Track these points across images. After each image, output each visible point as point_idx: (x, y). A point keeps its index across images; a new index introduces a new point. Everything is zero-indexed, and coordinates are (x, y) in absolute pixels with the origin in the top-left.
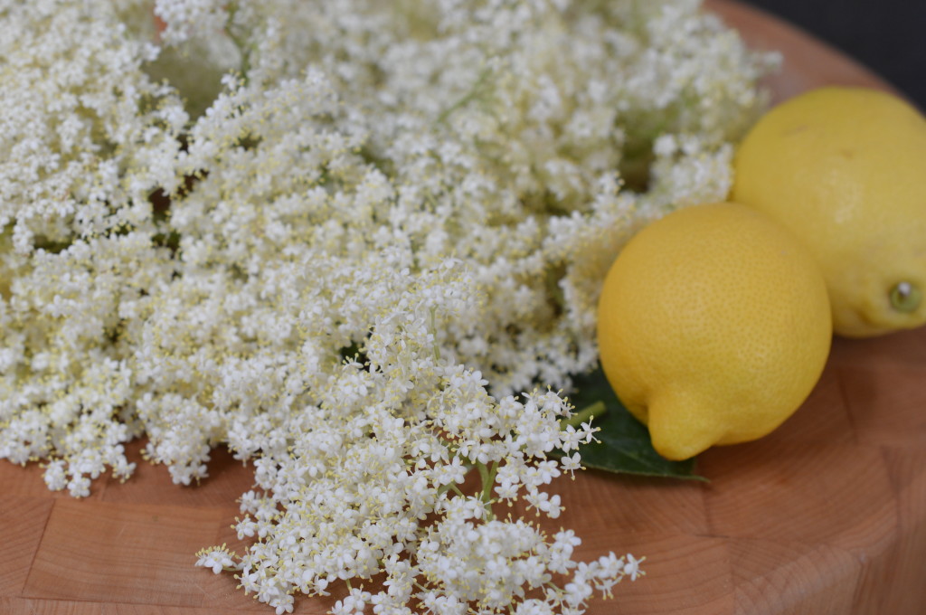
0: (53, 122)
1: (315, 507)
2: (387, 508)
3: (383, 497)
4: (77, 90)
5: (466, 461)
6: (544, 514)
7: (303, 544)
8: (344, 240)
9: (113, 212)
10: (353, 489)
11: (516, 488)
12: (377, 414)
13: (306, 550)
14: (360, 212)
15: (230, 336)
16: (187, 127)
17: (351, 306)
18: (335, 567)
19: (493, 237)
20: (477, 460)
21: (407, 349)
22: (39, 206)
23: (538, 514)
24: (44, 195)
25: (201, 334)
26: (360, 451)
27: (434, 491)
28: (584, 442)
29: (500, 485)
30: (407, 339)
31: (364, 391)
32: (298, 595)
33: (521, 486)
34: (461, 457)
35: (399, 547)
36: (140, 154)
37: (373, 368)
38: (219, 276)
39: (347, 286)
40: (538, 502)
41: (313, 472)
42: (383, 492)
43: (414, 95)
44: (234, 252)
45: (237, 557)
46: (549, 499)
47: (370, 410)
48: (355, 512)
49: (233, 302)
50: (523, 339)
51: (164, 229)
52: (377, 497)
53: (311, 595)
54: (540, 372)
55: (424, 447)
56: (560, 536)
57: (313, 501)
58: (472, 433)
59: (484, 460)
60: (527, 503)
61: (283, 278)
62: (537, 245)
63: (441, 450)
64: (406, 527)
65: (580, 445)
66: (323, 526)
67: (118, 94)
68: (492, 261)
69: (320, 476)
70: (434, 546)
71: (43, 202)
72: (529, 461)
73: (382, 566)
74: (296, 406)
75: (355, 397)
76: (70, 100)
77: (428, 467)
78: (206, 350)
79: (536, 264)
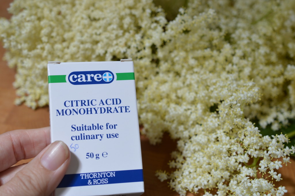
0: (122, 18)
1: (196, 162)
2: (221, 167)
3: (220, 164)
4: (130, 8)
5: (250, 156)
6: (275, 180)
7: (191, 175)
8: (215, 67)
9: (139, 51)
10: (210, 158)
11: (266, 169)
12: (220, 133)
13: (192, 177)
14: (221, 58)
15: (173, 96)
16: (166, 25)
17: (215, 94)
18: (201, 184)
19: (266, 69)
20: (253, 156)
21: (233, 115)
22: (115, 48)
23: (272, 179)
24: (117, 44)
25: (164, 95)
26: (214, 146)
27: (237, 164)
28: (292, 153)
29: (260, 167)
30: (233, 111)
31: (217, 125)
32: (188, 192)
33: (268, 168)
34: (248, 154)
35: (224, 180)
36: (149, 32)
37: (220, 118)
38: (171, 75)
39: (214, 87)
40: (273, 175)
41: (197, 149)
42: (220, 161)
43: (243, 11)
44: (177, 67)
45: (169, 174)
46: (277, 175)
47: (218, 132)
48: (209, 166)
49: (175, 84)
50: (272, 104)
51: (155, 57)
52: (217, 163)
53: (192, 192)
54: (277, 116)
55: (235, 148)
56: (280, 188)
57: (196, 160)
58: (253, 146)
59: (255, 156)
60: (269, 174)
61: (193, 79)
62: (282, 74)
63: (241, 150)
64: (227, 174)
65: (290, 154)
66: (198, 169)
67: (144, 10)
68: (265, 77)
69: (199, 150)
70: (235, 182)
71: (116, 47)
72: (271, 159)
73: (217, 186)
74: (193, 125)
75: (213, 127)
76: (128, 11)
77: (236, 155)
78: (165, 101)
79: (281, 80)
